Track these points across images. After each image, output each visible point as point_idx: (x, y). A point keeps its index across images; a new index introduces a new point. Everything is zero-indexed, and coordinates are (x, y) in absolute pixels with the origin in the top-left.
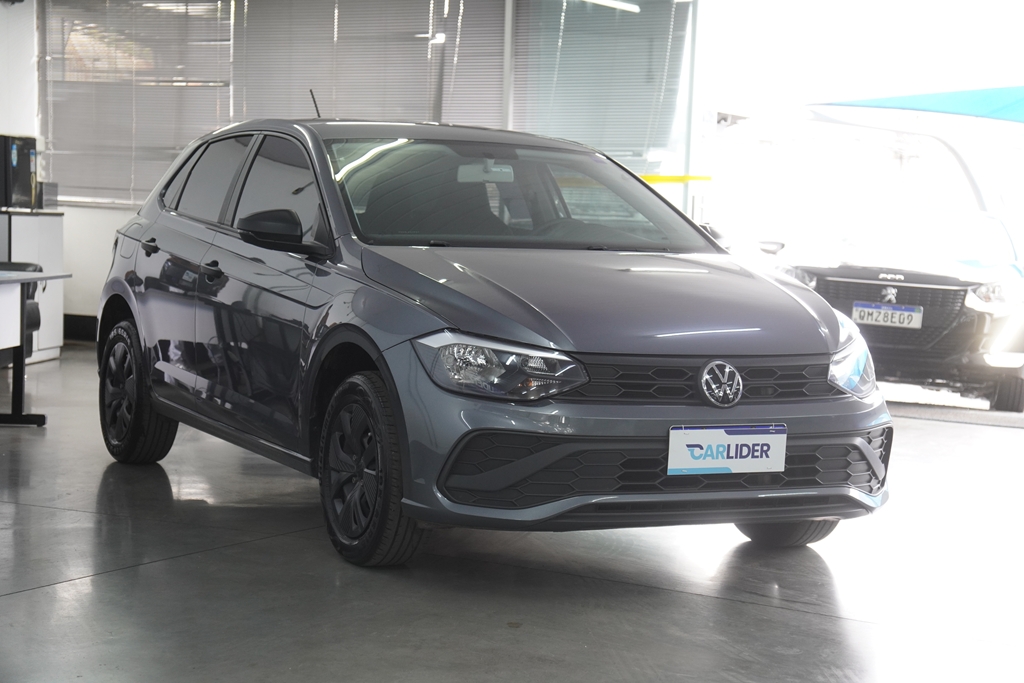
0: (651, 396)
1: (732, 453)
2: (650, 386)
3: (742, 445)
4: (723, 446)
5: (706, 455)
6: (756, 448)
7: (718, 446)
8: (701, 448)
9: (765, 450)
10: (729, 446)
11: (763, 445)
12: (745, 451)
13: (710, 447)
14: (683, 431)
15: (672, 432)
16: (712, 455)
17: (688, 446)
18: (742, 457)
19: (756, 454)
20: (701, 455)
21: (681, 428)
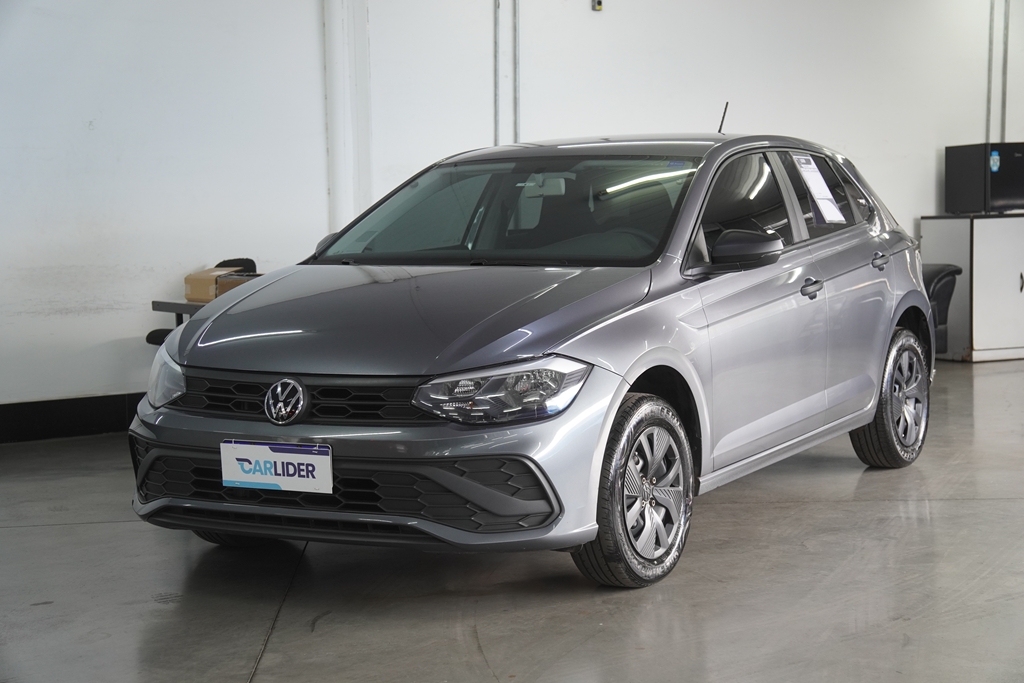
0: (228, 409)
1: (280, 471)
2: (228, 400)
3: (288, 464)
4: (269, 462)
5: (255, 471)
6: (302, 467)
7: (265, 462)
8: (250, 463)
9: (310, 471)
10: (275, 463)
11: (308, 465)
12: (291, 470)
13: (257, 462)
14: (233, 445)
15: (222, 444)
16: (260, 470)
17: (238, 460)
18: (289, 475)
19: (302, 473)
20: (251, 470)
21: (231, 442)
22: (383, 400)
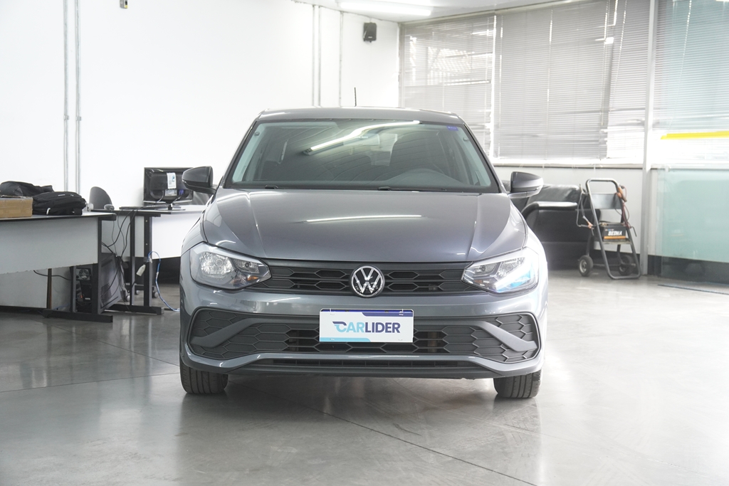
0: (314, 288)
1: (370, 328)
2: (314, 282)
3: (377, 324)
4: (362, 324)
5: (349, 329)
6: (389, 326)
7: (358, 324)
8: (345, 324)
9: (396, 328)
10: (367, 324)
11: (394, 324)
12: (380, 327)
13: (351, 324)
14: (331, 312)
15: (321, 312)
16: (354, 329)
17: (334, 323)
18: (377, 331)
19: (389, 330)
20: (345, 329)
21: (329, 310)
22: (442, 279)
